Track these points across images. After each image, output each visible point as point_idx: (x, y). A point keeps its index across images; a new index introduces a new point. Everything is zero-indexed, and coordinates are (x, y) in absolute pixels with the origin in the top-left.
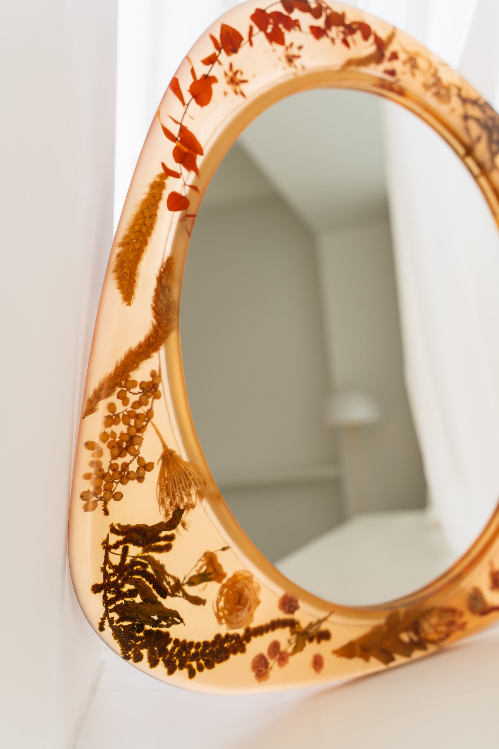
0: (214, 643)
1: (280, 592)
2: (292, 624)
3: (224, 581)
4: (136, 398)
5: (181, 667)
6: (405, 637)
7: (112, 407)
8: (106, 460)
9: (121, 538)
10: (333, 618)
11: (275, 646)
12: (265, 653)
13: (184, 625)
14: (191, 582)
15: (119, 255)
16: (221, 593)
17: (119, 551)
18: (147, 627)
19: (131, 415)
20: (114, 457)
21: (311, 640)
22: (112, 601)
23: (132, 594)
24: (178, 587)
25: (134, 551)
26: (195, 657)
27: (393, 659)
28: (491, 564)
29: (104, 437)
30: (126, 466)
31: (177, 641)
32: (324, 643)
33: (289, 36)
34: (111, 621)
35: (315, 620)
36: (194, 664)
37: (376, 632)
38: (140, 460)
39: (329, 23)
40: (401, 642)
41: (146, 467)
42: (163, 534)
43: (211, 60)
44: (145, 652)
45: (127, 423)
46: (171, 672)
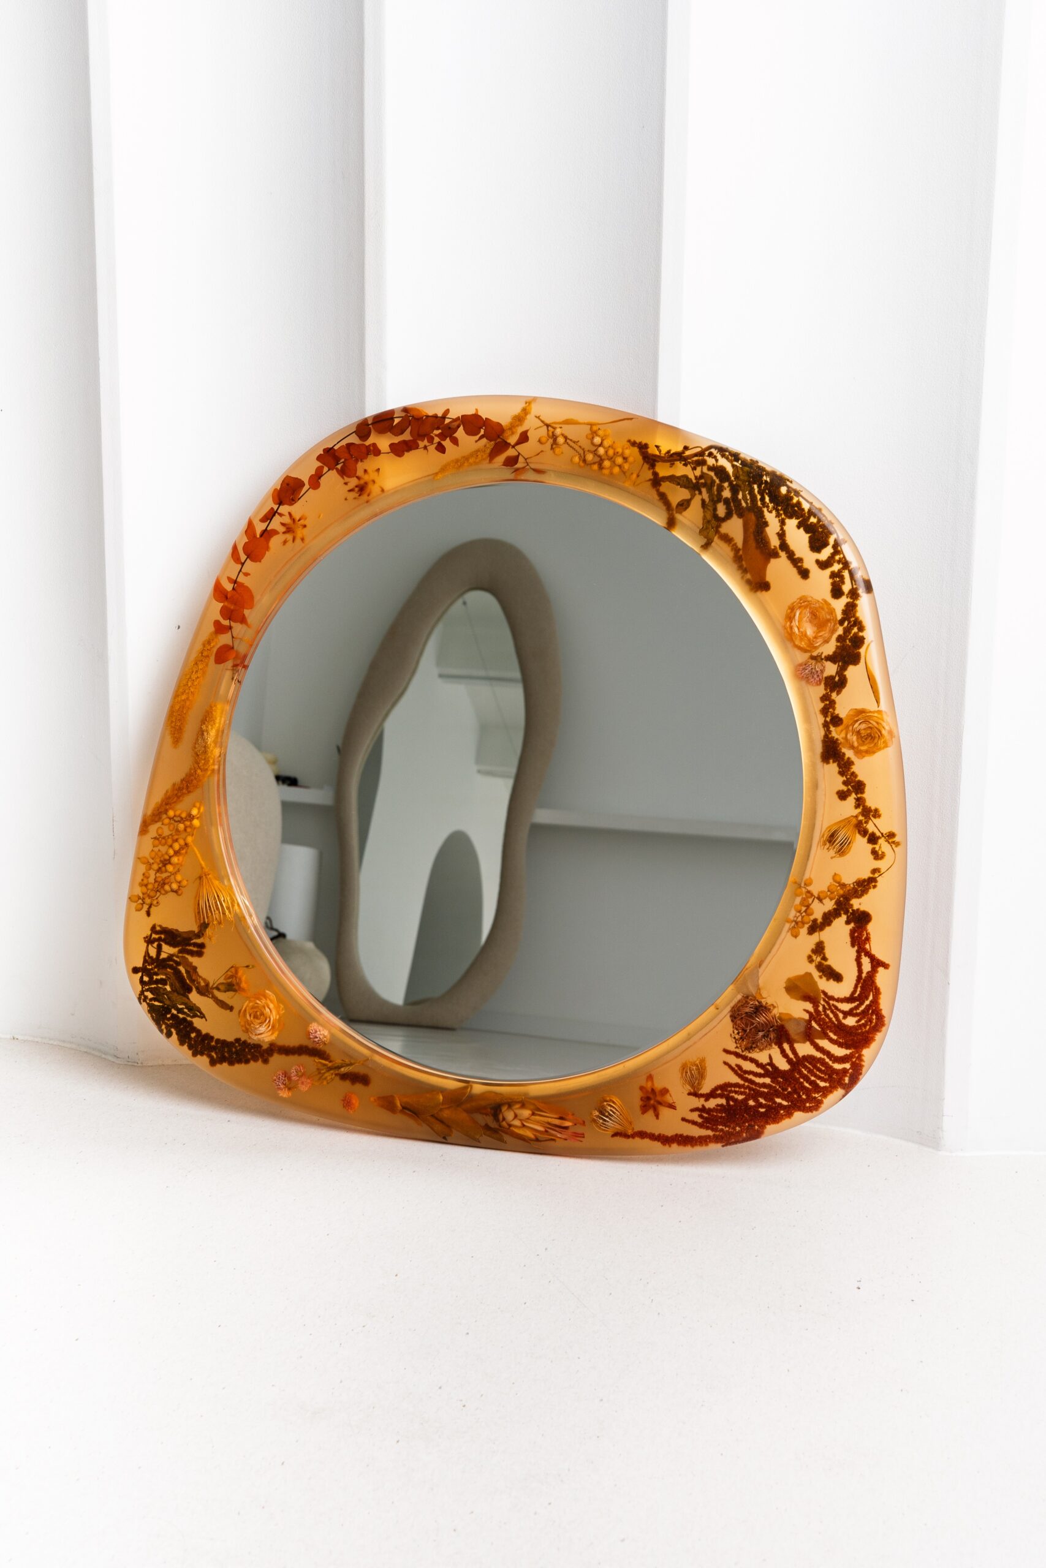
0: (233, 1044)
2: (321, 1055)
5: (204, 1054)
7: (160, 830)
8: (152, 873)
9: (159, 936)
13: (206, 1020)
14: (220, 988)
17: (156, 946)
18: (174, 1012)
21: (343, 1077)
22: (147, 983)
23: (164, 982)
24: (206, 988)
25: (168, 950)
26: (213, 1049)
29: (153, 853)
31: (199, 1032)
32: (359, 1086)
33: (361, 466)
34: (146, 998)
35: (348, 1060)
36: (214, 1055)
39: (419, 434)
42: (194, 941)
43: (270, 516)
44: (174, 1031)
46: (194, 1055)
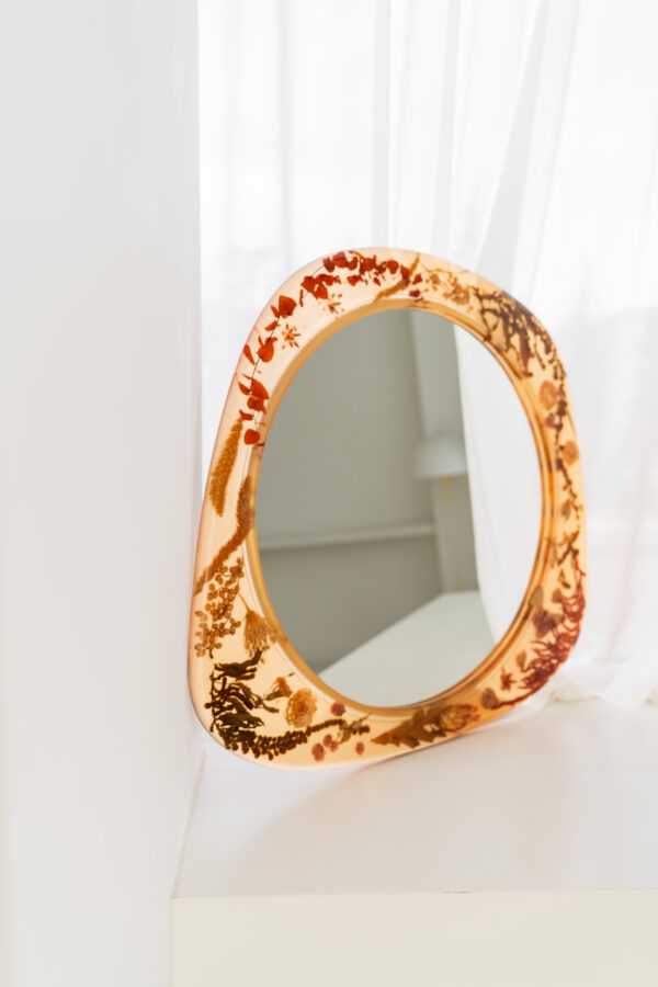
0: (285, 737)
1: (332, 701)
2: (340, 723)
3: (292, 696)
4: (228, 579)
5: (264, 753)
6: (428, 728)
7: (212, 587)
8: (210, 623)
9: (221, 673)
10: (372, 717)
11: (328, 739)
12: (321, 742)
13: (265, 726)
14: (269, 698)
15: (213, 482)
16: (289, 704)
17: (221, 681)
18: (241, 729)
19: (225, 590)
20: (215, 620)
21: (355, 733)
22: (218, 713)
23: (230, 708)
24: (260, 702)
25: (230, 680)
26: (273, 747)
27: (418, 744)
28: (503, 670)
29: (208, 607)
30: (222, 625)
31: (260, 737)
32: (364, 734)
33: (332, 289)
34: (218, 726)
35: (357, 719)
36: (272, 751)
37: (405, 725)
38: (232, 620)
39: (362, 271)
40: (426, 732)
41: (236, 625)
42: (249, 668)
43: (273, 327)
44: (239, 744)
45: (222, 596)
46: (257, 755)
